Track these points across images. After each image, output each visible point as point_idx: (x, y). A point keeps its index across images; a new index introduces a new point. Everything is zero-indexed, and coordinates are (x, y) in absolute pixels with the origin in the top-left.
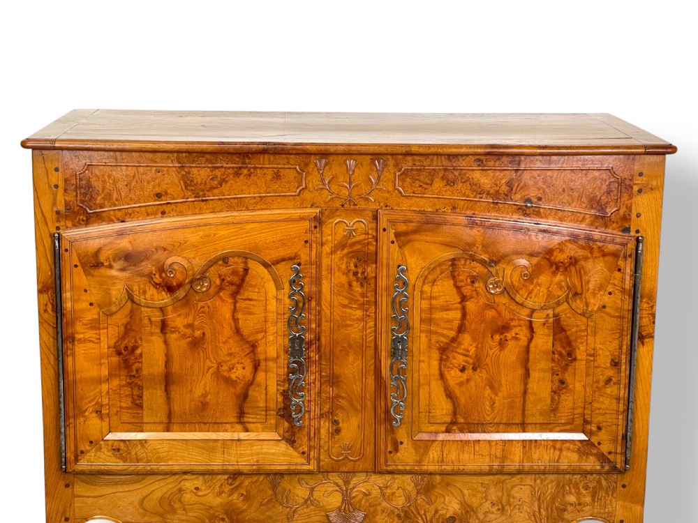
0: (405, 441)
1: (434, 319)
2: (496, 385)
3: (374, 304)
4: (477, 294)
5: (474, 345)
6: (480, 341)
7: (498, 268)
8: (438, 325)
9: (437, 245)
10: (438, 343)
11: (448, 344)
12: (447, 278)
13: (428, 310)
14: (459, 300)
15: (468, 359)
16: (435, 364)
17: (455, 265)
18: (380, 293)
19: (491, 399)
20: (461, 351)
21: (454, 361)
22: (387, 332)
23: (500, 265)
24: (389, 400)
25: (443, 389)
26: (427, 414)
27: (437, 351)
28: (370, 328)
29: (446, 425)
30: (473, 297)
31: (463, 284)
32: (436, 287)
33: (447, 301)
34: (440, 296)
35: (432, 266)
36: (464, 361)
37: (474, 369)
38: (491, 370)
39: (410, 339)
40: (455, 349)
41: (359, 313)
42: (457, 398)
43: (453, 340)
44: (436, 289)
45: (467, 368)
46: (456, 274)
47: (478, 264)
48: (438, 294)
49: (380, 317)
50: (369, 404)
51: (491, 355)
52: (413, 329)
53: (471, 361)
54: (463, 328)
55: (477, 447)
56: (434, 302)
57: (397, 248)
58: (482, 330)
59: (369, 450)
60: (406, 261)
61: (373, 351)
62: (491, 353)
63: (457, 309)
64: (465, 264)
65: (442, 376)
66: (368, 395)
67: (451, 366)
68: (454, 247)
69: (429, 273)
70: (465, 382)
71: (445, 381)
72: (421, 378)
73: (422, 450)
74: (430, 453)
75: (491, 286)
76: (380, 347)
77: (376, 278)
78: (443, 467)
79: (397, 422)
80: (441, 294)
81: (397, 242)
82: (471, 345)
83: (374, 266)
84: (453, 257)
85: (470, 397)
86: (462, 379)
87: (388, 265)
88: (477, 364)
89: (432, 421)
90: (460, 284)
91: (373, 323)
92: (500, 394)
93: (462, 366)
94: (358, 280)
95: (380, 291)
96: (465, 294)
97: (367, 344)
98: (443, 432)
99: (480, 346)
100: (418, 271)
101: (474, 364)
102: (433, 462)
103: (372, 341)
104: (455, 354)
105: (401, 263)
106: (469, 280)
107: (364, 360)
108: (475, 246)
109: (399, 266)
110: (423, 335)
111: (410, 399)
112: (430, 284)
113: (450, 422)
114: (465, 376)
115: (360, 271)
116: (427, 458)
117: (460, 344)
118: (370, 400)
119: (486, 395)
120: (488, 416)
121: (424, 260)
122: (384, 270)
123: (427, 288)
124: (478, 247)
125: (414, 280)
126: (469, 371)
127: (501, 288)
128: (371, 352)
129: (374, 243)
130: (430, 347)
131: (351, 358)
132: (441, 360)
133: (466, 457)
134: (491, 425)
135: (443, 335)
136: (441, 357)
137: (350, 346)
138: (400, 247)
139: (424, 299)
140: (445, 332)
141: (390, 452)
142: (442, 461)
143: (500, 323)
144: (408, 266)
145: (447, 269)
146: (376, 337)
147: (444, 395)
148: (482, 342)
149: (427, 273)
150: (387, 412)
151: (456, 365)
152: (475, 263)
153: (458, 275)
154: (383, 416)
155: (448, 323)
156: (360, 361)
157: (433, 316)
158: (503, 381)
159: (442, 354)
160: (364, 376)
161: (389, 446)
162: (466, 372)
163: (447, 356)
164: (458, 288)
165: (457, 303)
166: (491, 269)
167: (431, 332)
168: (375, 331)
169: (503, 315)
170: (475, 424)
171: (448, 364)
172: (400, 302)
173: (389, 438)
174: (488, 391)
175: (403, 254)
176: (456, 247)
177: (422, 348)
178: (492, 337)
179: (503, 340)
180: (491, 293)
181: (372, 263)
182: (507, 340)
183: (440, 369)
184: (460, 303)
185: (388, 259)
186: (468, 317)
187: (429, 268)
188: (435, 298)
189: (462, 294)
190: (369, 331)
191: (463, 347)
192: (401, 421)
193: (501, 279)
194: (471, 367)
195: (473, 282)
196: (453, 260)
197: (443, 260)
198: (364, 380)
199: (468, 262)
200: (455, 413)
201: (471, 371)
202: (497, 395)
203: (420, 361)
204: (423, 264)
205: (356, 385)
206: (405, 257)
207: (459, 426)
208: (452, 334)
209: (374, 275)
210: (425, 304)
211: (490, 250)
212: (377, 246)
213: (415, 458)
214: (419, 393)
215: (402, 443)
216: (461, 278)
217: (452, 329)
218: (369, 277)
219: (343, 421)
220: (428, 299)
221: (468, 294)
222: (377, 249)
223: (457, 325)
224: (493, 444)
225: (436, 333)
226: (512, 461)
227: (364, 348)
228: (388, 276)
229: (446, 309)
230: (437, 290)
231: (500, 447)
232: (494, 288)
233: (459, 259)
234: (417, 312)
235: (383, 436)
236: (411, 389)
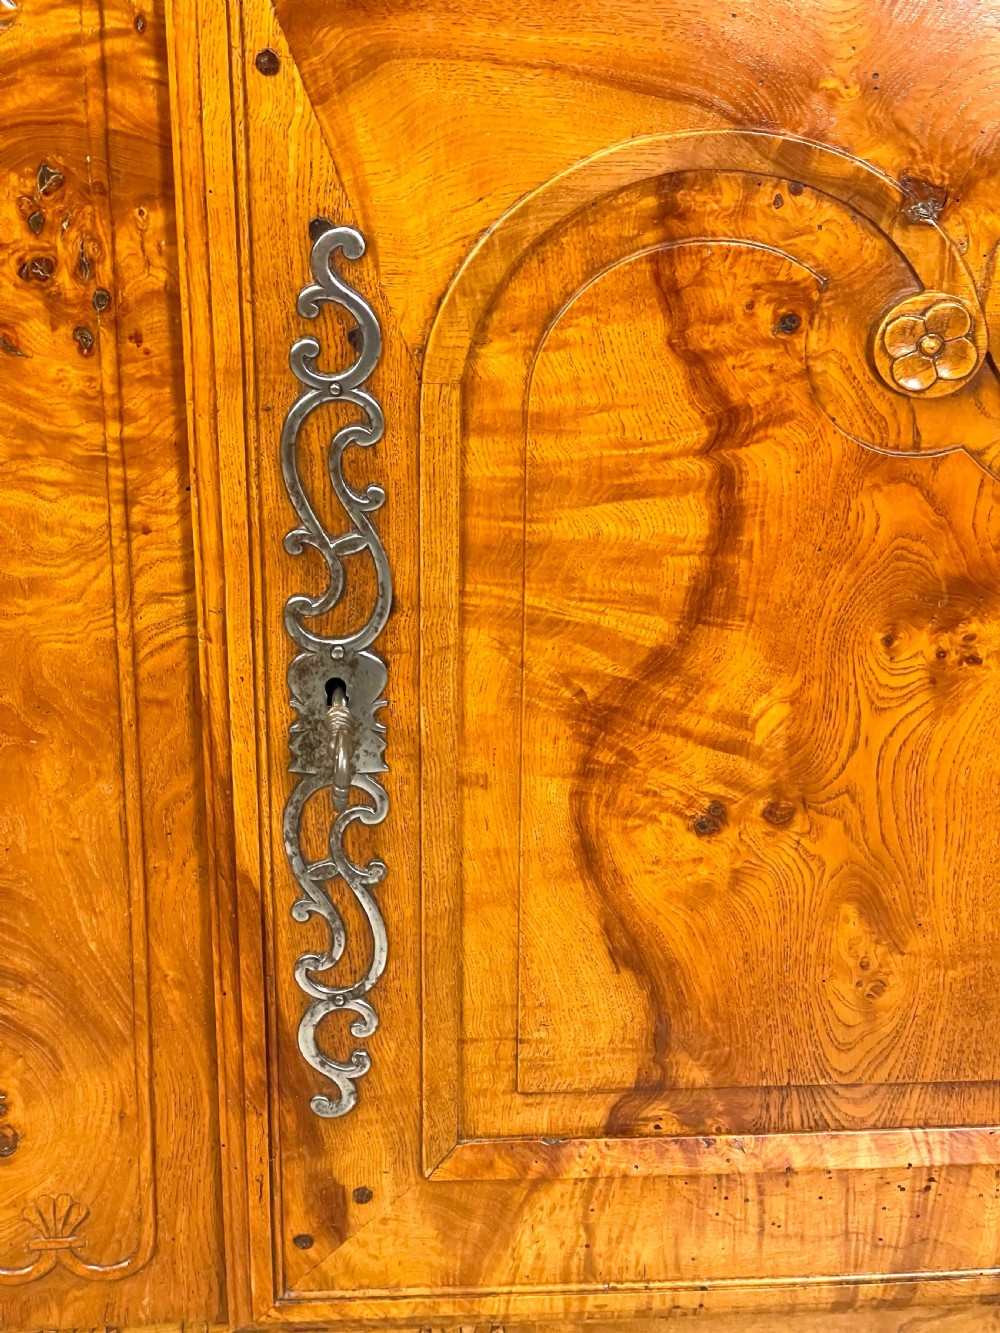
0: (384, 1186)
1: (541, 547)
2: (893, 894)
3: (171, 458)
4: (814, 394)
5: (784, 687)
6: (819, 663)
7: (955, 229)
8: (569, 580)
9: (565, 81)
10: (566, 680)
11: (629, 687)
12: (630, 296)
13: (507, 494)
14: (700, 435)
15: (744, 765)
16: (551, 793)
17: (682, 216)
18: (203, 398)
19: (864, 966)
20: (704, 725)
21: (657, 778)
22: (257, 627)
23: (967, 210)
24: (285, 988)
25: (594, 925)
26: (507, 1049)
27: (561, 728)
28: (158, 598)
29: (612, 1099)
30: (784, 418)
31: (724, 335)
32: (555, 357)
33: (623, 444)
34: (581, 412)
35: (534, 227)
36: (719, 777)
37: (777, 817)
38: (873, 821)
39: (402, 666)
40: (665, 717)
41: (84, 513)
42: (672, 964)
43: (661, 663)
44: (554, 367)
45: (734, 809)
46: (684, 272)
47: (829, 211)
48: (570, 400)
49: (210, 538)
50: (175, 1003)
51: (876, 743)
52: (417, 607)
53: (760, 776)
54: (720, 595)
55: (777, 1205)
56: (546, 449)
57: (302, 106)
58: (833, 605)
59: (189, 1226)
60: (362, 191)
61: (181, 727)
62: (877, 729)
63: (684, 486)
64: (742, 211)
65: (589, 856)
66: (163, 958)
67: (644, 802)
68: (677, 97)
69: (514, 271)
70: (721, 882)
71: (608, 880)
72: (473, 870)
73: (477, 1226)
74: (524, 1237)
75: (904, 350)
76: (217, 708)
77: (172, 296)
78: (591, 1301)
79: (335, 1096)
80: (590, 399)
81: (297, 56)
82: (765, 689)
83: (156, 219)
84: (664, 164)
85: (746, 958)
86: (703, 872)
87: (243, 215)
88: (795, 793)
89: (530, 1081)
90: (705, 338)
91: (176, 568)
92: (918, 943)
93: (706, 803)
94: (55, 304)
95: (203, 383)
96: (736, 396)
97: (145, 691)
98: (592, 1134)
99: (815, 692)
100: (440, 260)
101: (776, 790)
102: (537, 1275)
103: (171, 670)
104: (667, 741)
105: (329, 203)
106: (765, 313)
107: (130, 776)
108: (812, 86)
109: (317, 227)
110: (480, 640)
111: (410, 984)
112: (521, 339)
113: (630, 1081)
114: (720, 853)
115: (65, 248)
116: (507, 1262)
117: (696, 685)
118: (180, 985)
119: (840, 947)
120: (843, 1048)
121: (481, 185)
122: (223, 254)
123: (500, 362)
124: (832, 97)
125: (418, 313)
126: (748, 829)
127: (961, 356)
128: (169, 735)
129: (148, 65)
130: (518, 700)
131: (50, 770)
132: (586, 771)
133: (714, 1247)
134: (857, 1093)
135: (597, 637)
136: (586, 760)
137: (41, 704)
138: (318, 99)
139: (484, 430)
140: (610, 619)
141: (304, 1241)
142: (589, 1272)
143: (940, 566)
144: (378, 225)
145: (626, 244)
146: (192, 649)
147: (601, 951)
148: (829, 677)
149: (497, 268)
150: (277, 1045)
151: (673, 798)
152: (806, 199)
153: (699, 281)
154: (254, 1071)
155: (627, 570)
156: (107, 787)
157: (539, 530)
158: (939, 875)
159: (591, 741)
160: (136, 866)
161: (297, 1209)
162: (729, 834)
163: (626, 756)
164: (697, 362)
165: (685, 453)
166: (909, 241)
167: (525, 622)
168: (190, 617)
169: (964, 519)
170: (767, 1090)
171: (625, 795)
172: (333, 449)
173: (295, 1173)
174: (851, 926)
175: (340, 147)
176: (690, 99)
177: (472, 708)
178: (888, 641)
179: (953, 657)
180: (903, 394)
181: (146, 199)
182: (975, 660)
183: (579, 821)
184: (705, 452)
185: (242, 176)
186: (752, 533)
187: (509, 240)
188: (553, 423)
189: (721, 396)
190: (151, 615)
191: (714, 701)
192: (357, 1093)
193: (971, 304)
194: (761, 804)
195: (788, 324)
196: (672, 181)
197: (608, 183)
198: (137, 883)
199: (764, 197)
200: (659, 1041)
201: (757, 829)
202: (897, 947)
203: (462, 781)
204: (476, 215)
205: (92, 910)
206: (356, 165)
207: (683, 1100)
208: (653, 630)
209: (159, 278)
210: (490, 462)
211: (910, 113)
212: (162, 83)
213: (436, 1260)
214: (458, 950)
215: (364, 1196)
216: (718, 296)
217: (651, 604)
218: (130, 292)
219: (29, 1096)
220: (509, 430)
221: (755, 399)
222: (164, 108)
223: (685, 580)
224: (860, 1185)
225: (555, 626)
226: (959, 1258)
227: (128, 715)
228: (249, 288)
229: (620, 486)
230: (564, 375)
231: (899, 1202)
232: (926, 360)
233: (706, 177)
234: (436, 509)
235: (258, 1169)
236: (409, 930)
